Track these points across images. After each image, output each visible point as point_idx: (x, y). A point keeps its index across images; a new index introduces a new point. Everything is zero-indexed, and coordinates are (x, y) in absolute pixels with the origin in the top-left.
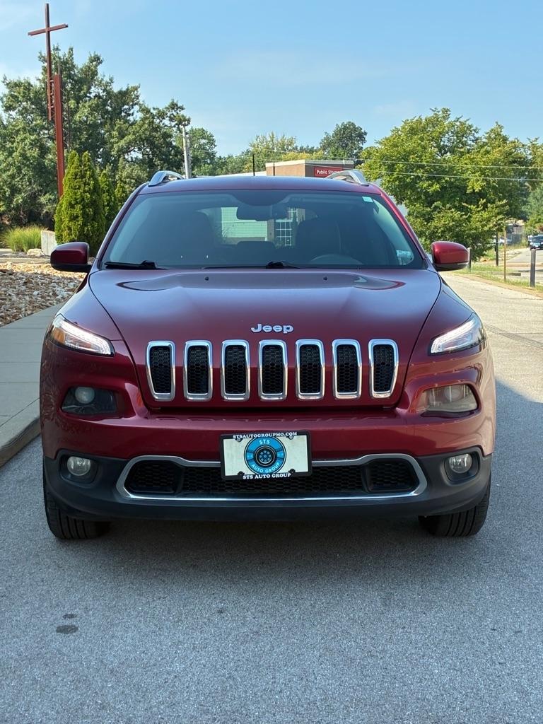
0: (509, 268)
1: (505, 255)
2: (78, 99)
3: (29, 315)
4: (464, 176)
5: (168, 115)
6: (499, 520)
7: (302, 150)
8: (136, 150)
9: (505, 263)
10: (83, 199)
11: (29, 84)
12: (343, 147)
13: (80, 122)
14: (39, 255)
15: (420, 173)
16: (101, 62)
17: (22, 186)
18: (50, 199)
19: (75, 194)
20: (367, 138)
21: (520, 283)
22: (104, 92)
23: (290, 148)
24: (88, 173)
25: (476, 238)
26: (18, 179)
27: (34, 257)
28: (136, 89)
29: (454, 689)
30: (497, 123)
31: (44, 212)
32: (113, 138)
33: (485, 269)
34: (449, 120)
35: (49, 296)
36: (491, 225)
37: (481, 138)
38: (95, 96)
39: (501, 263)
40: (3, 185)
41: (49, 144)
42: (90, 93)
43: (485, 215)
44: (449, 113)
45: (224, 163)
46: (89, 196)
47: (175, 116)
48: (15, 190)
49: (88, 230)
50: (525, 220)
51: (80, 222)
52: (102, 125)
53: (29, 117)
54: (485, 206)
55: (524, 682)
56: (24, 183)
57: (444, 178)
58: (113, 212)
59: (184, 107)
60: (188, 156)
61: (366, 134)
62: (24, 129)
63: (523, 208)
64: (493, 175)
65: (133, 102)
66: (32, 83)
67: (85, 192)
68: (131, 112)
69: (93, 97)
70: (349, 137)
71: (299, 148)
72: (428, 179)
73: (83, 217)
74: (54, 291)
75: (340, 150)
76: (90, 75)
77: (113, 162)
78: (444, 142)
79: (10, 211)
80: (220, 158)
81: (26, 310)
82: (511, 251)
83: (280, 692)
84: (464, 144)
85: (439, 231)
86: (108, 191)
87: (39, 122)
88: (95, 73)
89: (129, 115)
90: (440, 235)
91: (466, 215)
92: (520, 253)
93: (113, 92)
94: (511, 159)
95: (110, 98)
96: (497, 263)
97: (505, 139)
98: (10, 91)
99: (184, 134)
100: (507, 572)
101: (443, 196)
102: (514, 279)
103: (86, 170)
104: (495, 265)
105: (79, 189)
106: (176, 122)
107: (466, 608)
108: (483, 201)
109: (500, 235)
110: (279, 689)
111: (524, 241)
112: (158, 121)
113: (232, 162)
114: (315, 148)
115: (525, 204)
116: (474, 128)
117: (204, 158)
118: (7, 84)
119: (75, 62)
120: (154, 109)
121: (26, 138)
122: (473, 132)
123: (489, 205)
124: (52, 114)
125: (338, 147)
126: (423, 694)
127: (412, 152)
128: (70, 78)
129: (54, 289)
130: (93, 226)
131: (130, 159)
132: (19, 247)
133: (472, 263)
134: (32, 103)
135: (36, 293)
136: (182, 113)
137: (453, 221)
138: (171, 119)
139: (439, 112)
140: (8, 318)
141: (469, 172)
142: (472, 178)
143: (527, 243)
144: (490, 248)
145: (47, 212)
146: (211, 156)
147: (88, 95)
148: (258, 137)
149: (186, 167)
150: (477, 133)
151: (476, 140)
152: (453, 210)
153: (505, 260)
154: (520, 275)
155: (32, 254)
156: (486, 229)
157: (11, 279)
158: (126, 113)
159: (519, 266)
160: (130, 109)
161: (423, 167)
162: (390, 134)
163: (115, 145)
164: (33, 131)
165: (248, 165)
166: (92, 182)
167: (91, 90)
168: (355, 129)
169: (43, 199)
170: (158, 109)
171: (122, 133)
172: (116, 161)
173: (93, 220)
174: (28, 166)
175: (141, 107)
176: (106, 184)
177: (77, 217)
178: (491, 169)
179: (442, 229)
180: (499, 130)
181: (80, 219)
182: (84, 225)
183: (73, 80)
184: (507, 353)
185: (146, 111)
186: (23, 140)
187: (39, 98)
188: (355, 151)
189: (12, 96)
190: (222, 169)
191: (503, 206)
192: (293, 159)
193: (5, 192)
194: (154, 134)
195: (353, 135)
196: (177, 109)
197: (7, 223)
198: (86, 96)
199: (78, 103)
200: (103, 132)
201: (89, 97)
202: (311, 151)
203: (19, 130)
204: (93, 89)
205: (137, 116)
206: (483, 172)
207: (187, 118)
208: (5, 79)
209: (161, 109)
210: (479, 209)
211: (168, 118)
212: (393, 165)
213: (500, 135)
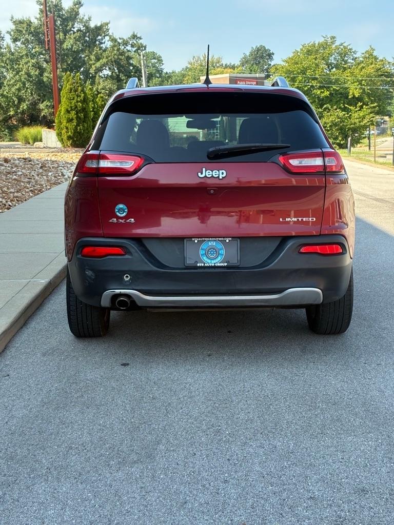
0: (378, 152)
1: (375, 142)
2: (66, 32)
3: (49, 189)
4: (346, 86)
5: (130, 43)
6: (369, 309)
7: (226, 67)
8: (107, 69)
9: (375, 148)
10: (76, 107)
11: (30, 22)
12: (257, 64)
13: (67, 49)
14: (42, 146)
15: (314, 83)
16: (82, 6)
17: (26, 96)
18: (47, 105)
19: (71, 103)
20: (274, 57)
21: (385, 163)
22: (84, 27)
23: (218, 65)
24: (80, 88)
25: (354, 130)
26: (24, 91)
27: (39, 148)
28: (107, 24)
29: (343, 390)
30: (371, 46)
31: (42, 115)
32: (91, 60)
33: (361, 153)
34: (336, 44)
35: (59, 176)
36: (366, 121)
37: (359, 58)
38: (78, 31)
39: (372, 148)
40: (13, 96)
41: (45, 65)
42: (74, 28)
43: (362, 114)
44: (335, 39)
45: (169, 77)
46: (81, 105)
47: (135, 44)
48: (21, 100)
49: (80, 129)
50: (390, 116)
51: (75, 124)
52: (83, 51)
53: (29, 46)
54: (361, 107)
55: (382, 387)
56: (27, 94)
57: (332, 87)
58: (97, 116)
59: (142, 37)
60: (145, 72)
61: (273, 54)
62: (27, 55)
63: (389, 108)
64: (368, 85)
65: (105, 34)
66: (32, 21)
67: (77, 102)
68: (103, 41)
69: (76, 31)
70: (261, 56)
71: (224, 65)
72: (320, 88)
73: (77, 120)
74: (62, 173)
75: (255, 66)
76: (73, 15)
77: (91, 78)
78: (331, 60)
79: (17, 115)
80: (167, 73)
81: (46, 186)
82: (380, 140)
83: (248, 391)
84: (346, 62)
85: (328, 126)
86: (93, 101)
87: (37, 49)
88: (77, 14)
89: (102, 43)
90: (329, 129)
91: (348, 114)
92: (386, 141)
93: (90, 27)
94: (380, 73)
95: (89, 32)
96: (370, 149)
97: (376, 58)
98: (17, 27)
99: (142, 57)
100: (373, 336)
101: (331, 101)
102: (381, 160)
103: (78, 86)
104: (368, 150)
105: (73, 99)
106: (136, 48)
107: (349, 353)
108: (360, 104)
109: (371, 127)
110: (247, 390)
111: (389, 132)
112: (123, 47)
113: (175, 76)
114: (236, 65)
115: (390, 105)
116: (353, 50)
117: (155, 73)
118: (14, 22)
119: (63, 6)
120: (120, 38)
121: (29, 62)
122: (352, 53)
123: (364, 106)
124: (48, 44)
125: (253, 64)
126: (326, 392)
127: (309, 68)
128: (60, 17)
129: (62, 171)
130: (84, 126)
131: (103, 76)
132: (26, 141)
133: (351, 148)
134: (33, 36)
135: (50, 174)
136: (140, 41)
137: (338, 118)
138: (132, 46)
139: (328, 38)
140: (36, 192)
141: (349, 83)
142: (352, 87)
143: (391, 133)
144: (364, 138)
145: (44, 115)
146: (160, 72)
147: (72, 29)
148: (194, 57)
149: (144, 80)
150: (355, 54)
151: (354, 59)
152: (338, 110)
153: (375, 146)
154: (385, 157)
155: (37, 146)
156: (362, 124)
157: (31, 164)
158: (99, 42)
159: (385, 150)
160: (102, 39)
161: (316, 79)
162: (292, 55)
163: (93, 66)
164: (33, 56)
165: (187, 78)
166: (83, 95)
167: (74, 26)
168: (266, 51)
169: (42, 106)
170: (123, 39)
171: (97, 57)
172: (94, 77)
173: (84, 122)
174: (31, 82)
175: (110, 38)
176: (91, 96)
177: (72, 119)
178: (365, 80)
179: (330, 124)
180: (372, 52)
181: (75, 121)
182: (78, 125)
183: (61, 18)
184: (375, 211)
185: (114, 40)
186: (26, 63)
187: (37, 32)
188: (266, 67)
189: (17, 30)
190: (168, 81)
191: (374, 107)
192: (220, 73)
193: (14, 102)
194: (120, 57)
195: (264, 55)
196: (137, 39)
197: (15, 123)
198: (71, 30)
199: (65, 35)
200: (83, 56)
201: (73, 31)
202: (233, 67)
203: (23, 56)
204: (76, 24)
205: (107, 43)
206: (360, 82)
207: (144, 45)
208: (12, 18)
209: (125, 38)
210: (357, 109)
211: (130, 46)
212: (295, 78)
213: (372, 55)
